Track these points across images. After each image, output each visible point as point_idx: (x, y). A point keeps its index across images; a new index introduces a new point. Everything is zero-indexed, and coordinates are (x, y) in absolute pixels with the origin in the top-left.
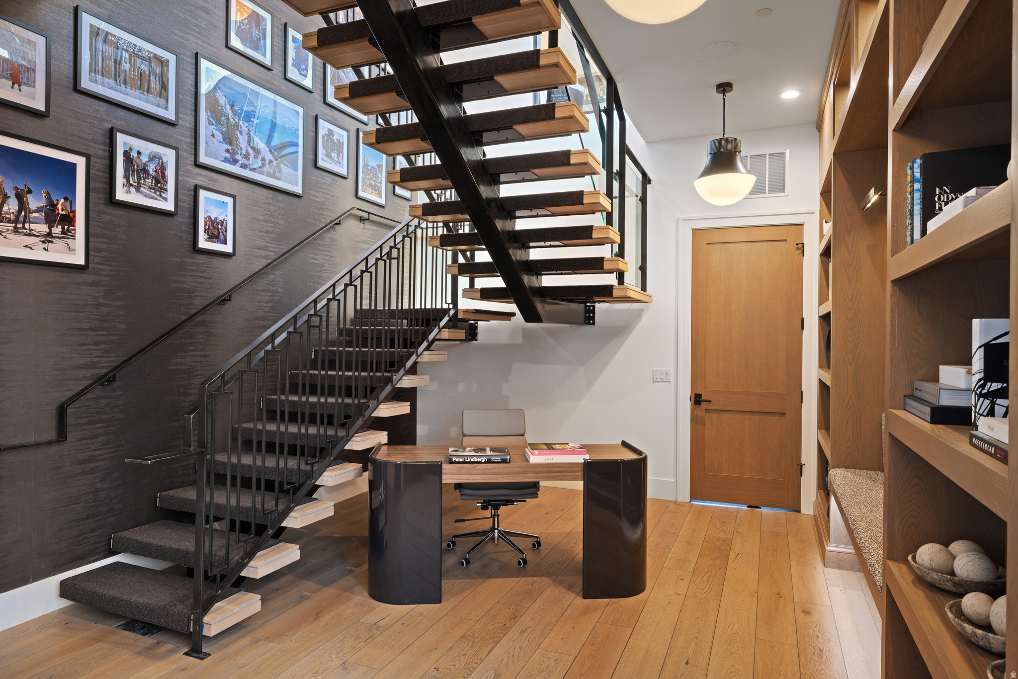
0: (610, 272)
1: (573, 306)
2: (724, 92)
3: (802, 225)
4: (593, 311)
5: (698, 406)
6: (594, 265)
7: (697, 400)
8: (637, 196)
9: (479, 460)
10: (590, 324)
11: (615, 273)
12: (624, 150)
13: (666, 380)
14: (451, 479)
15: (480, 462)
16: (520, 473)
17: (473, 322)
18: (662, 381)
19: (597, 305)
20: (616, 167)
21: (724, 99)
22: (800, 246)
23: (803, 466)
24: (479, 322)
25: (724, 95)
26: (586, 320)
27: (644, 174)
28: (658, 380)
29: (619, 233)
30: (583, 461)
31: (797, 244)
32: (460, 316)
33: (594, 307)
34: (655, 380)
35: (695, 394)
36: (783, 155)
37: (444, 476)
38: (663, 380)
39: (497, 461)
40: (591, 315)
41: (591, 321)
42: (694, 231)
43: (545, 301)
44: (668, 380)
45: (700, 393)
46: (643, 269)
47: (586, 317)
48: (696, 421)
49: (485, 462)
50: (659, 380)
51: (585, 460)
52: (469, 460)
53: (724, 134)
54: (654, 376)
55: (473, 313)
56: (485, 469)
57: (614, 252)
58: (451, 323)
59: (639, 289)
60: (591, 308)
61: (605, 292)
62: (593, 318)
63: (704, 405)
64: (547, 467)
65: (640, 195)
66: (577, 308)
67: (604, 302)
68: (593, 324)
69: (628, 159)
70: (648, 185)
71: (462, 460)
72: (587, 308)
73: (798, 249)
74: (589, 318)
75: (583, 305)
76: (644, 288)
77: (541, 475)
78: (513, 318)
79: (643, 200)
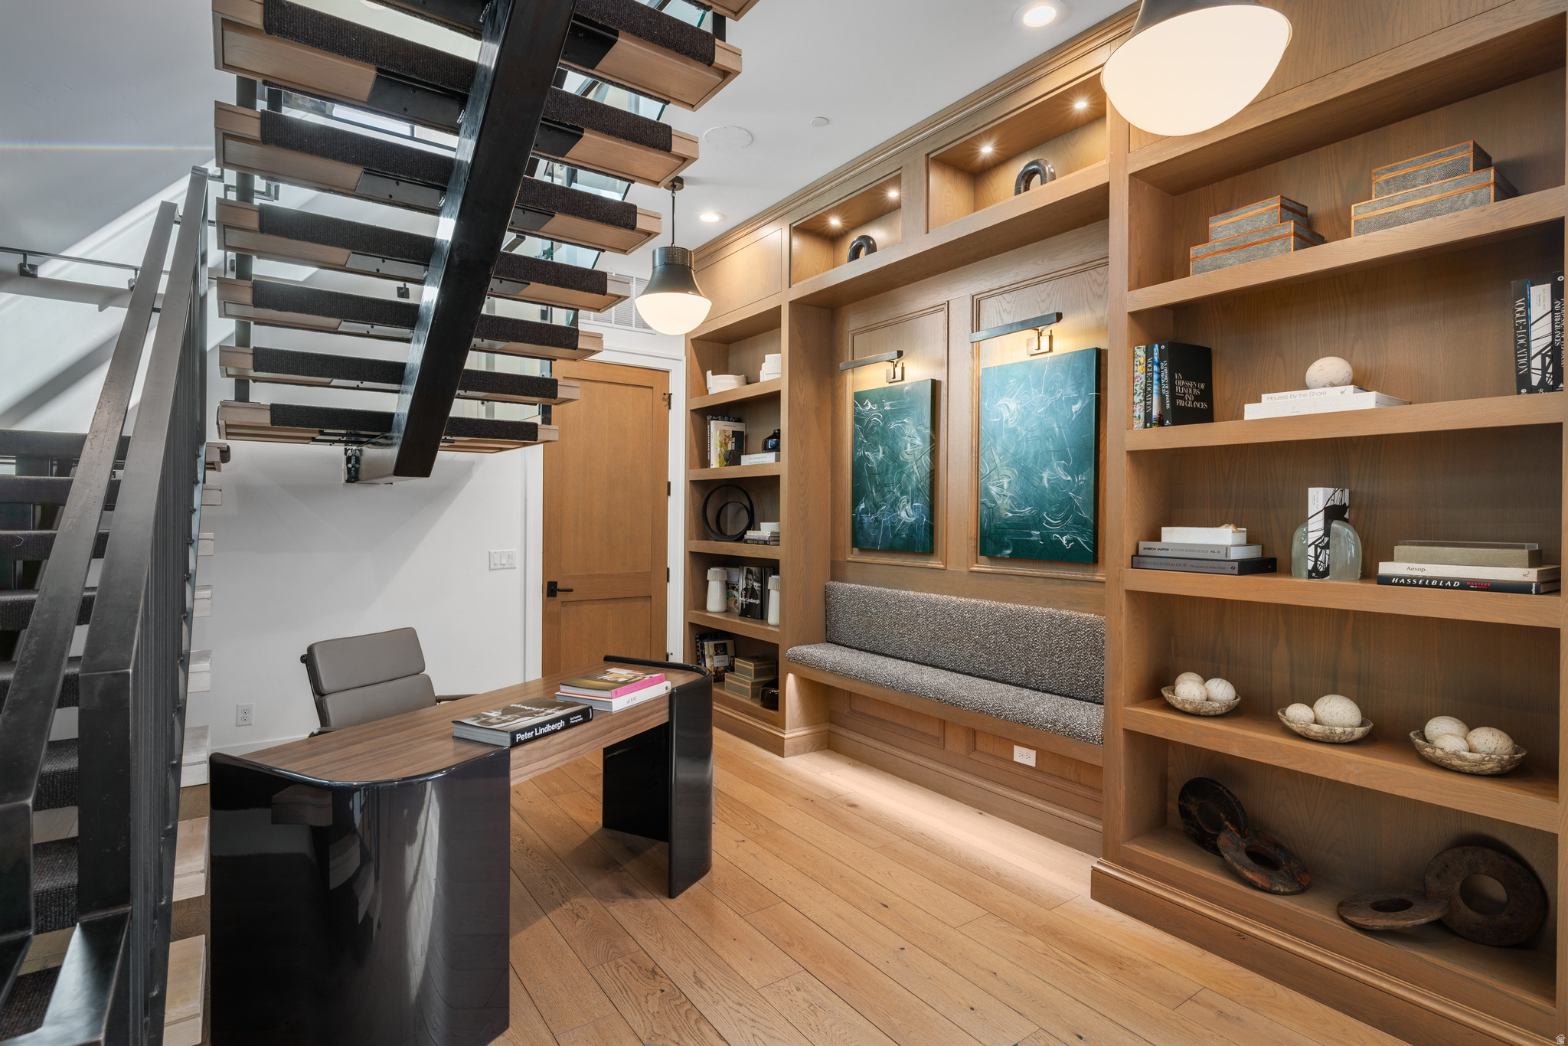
2: (673, 188)
3: (668, 372)
5: (551, 598)
7: (551, 590)
9: (553, 727)
13: (509, 566)
14: (522, 775)
15: (555, 731)
16: (605, 733)
18: (503, 567)
21: (674, 198)
22: (666, 397)
23: (670, 656)
25: (673, 192)
28: (497, 567)
30: (667, 692)
31: (665, 394)
34: (493, 567)
35: (549, 582)
37: (511, 774)
38: (505, 567)
39: (576, 721)
44: (512, 566)
45: (555, 581)
48: (549, 620)
49: (563, 729)
50: (499, 566)
52: (541, 732)
53: (673, 243)
54: (492, 560)
56: (564, 742)
63: (561, 596)
71: (529, 735)
73: (664, 400)
77: (629, 727)
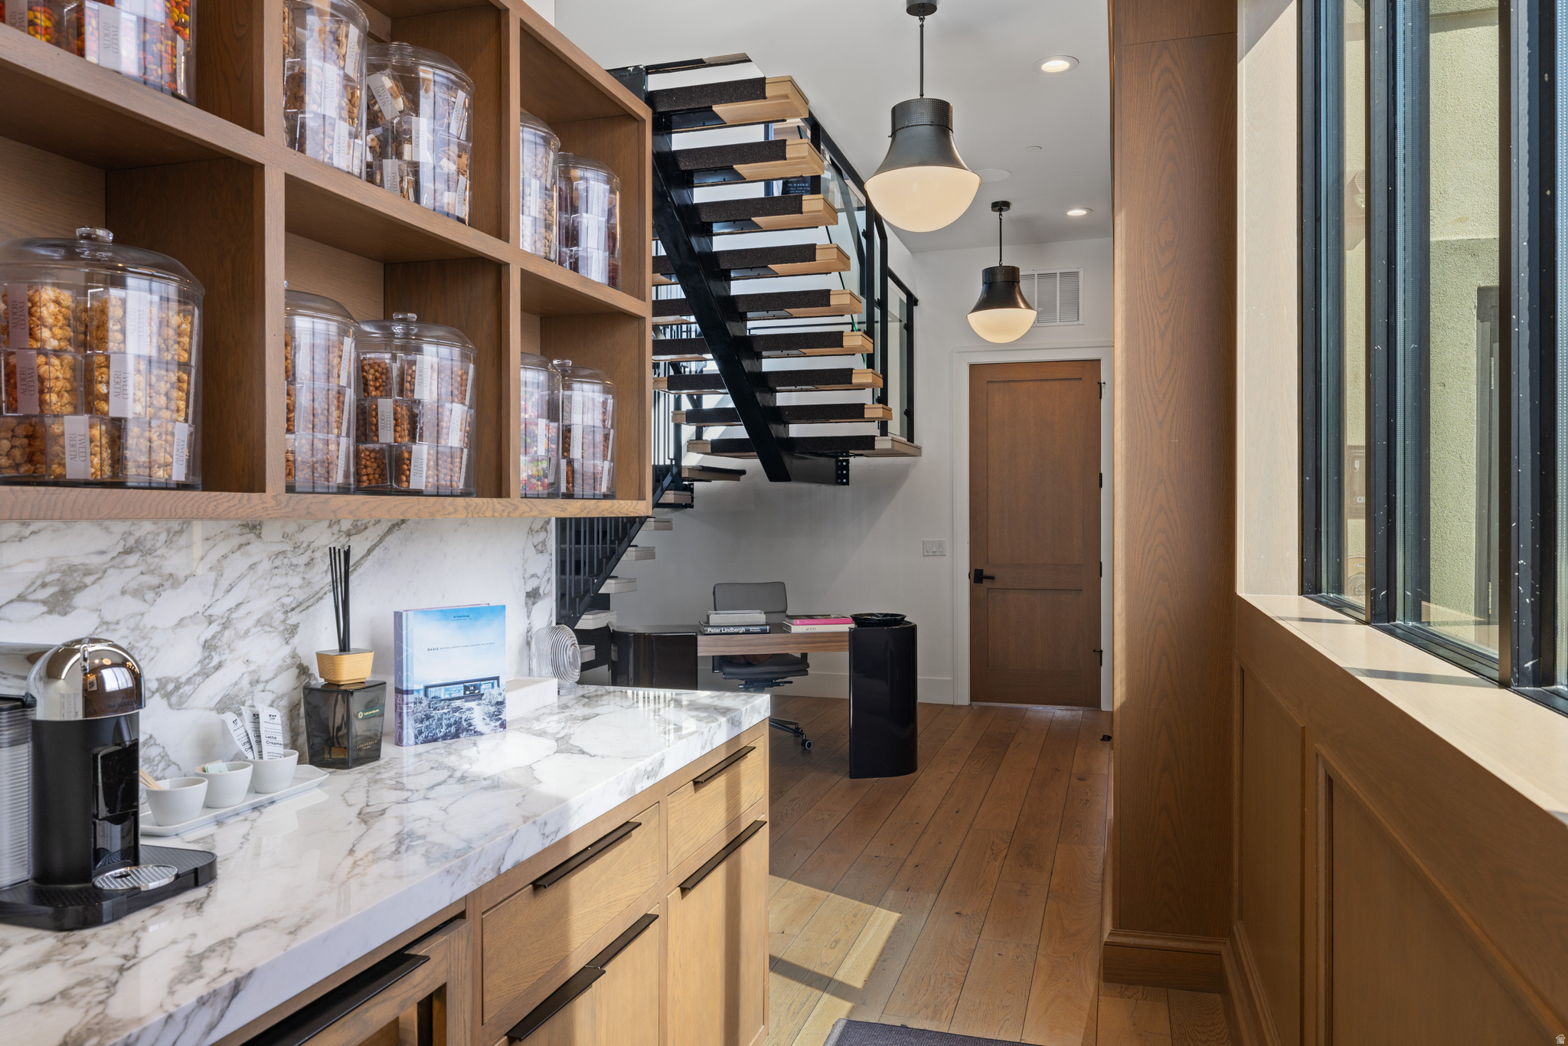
0: (872, 420)
1: (823, 460)
2: (1001, 210)
4: (847, 468)
5: (978, 584)
6: (854, 412)
7: (978, 577)
8: (900, 321)
9: (736, 630)
10: (843, 484)
11: (877, 422)
12: (886, 272)
13: (939, 554)
14: (708, 652)
15: (738, 633)
16: (781, 644)
17: (686, 483)
18: (934, 554)
19: (852, 460)
20: (877, 296)
21: (1001, 219)
22: (1098, 385)
23: (1103, 653)
24: (695, 483)
25: (1001, 214)
26: (837, 479)
27: (909, 295)
29: (881, 376)
30: (848, 630)
32: (685, 474)
33: (847, 462)
34: (926, 554)
35: (975, 569)
36: (1076, 274)
37: (699, 649)
38: (936, 554)
39: (756, 631)
40: (845, 472)
41: (845, 481)
42: (973, 368)
43: (793, 455)
44: (942, 553)
45: (981, 568)
46: (909, 413)
47: (837, 474)
48: (977, 603)
49: (743, 633)
50: (931, 554)
51: (850, 629)
52: (726, 631)
53: (1001, 262)
54: (925, 548)
55: (699, 470)
56: (742, 641)
57: (876, 397)
58: (673, 484)
59: (904, 440)
60: (844, 464)
61: (865, 444)
62: (847, 476)
63: (986, 583)
64: (810, 637)
65: (905, 321)
66: (827, 463)
67: (862, 455)
68: (847, 483)
69: (890, 282)
70: (914, 307)
71: (717, 631)
72: (839, 464)
73: (1095, 389)
74: (841, 476)
75: (834, 460)
76: (911, 438)
77: (803, 645)
78: (742, 477)
79: (909, 327)
